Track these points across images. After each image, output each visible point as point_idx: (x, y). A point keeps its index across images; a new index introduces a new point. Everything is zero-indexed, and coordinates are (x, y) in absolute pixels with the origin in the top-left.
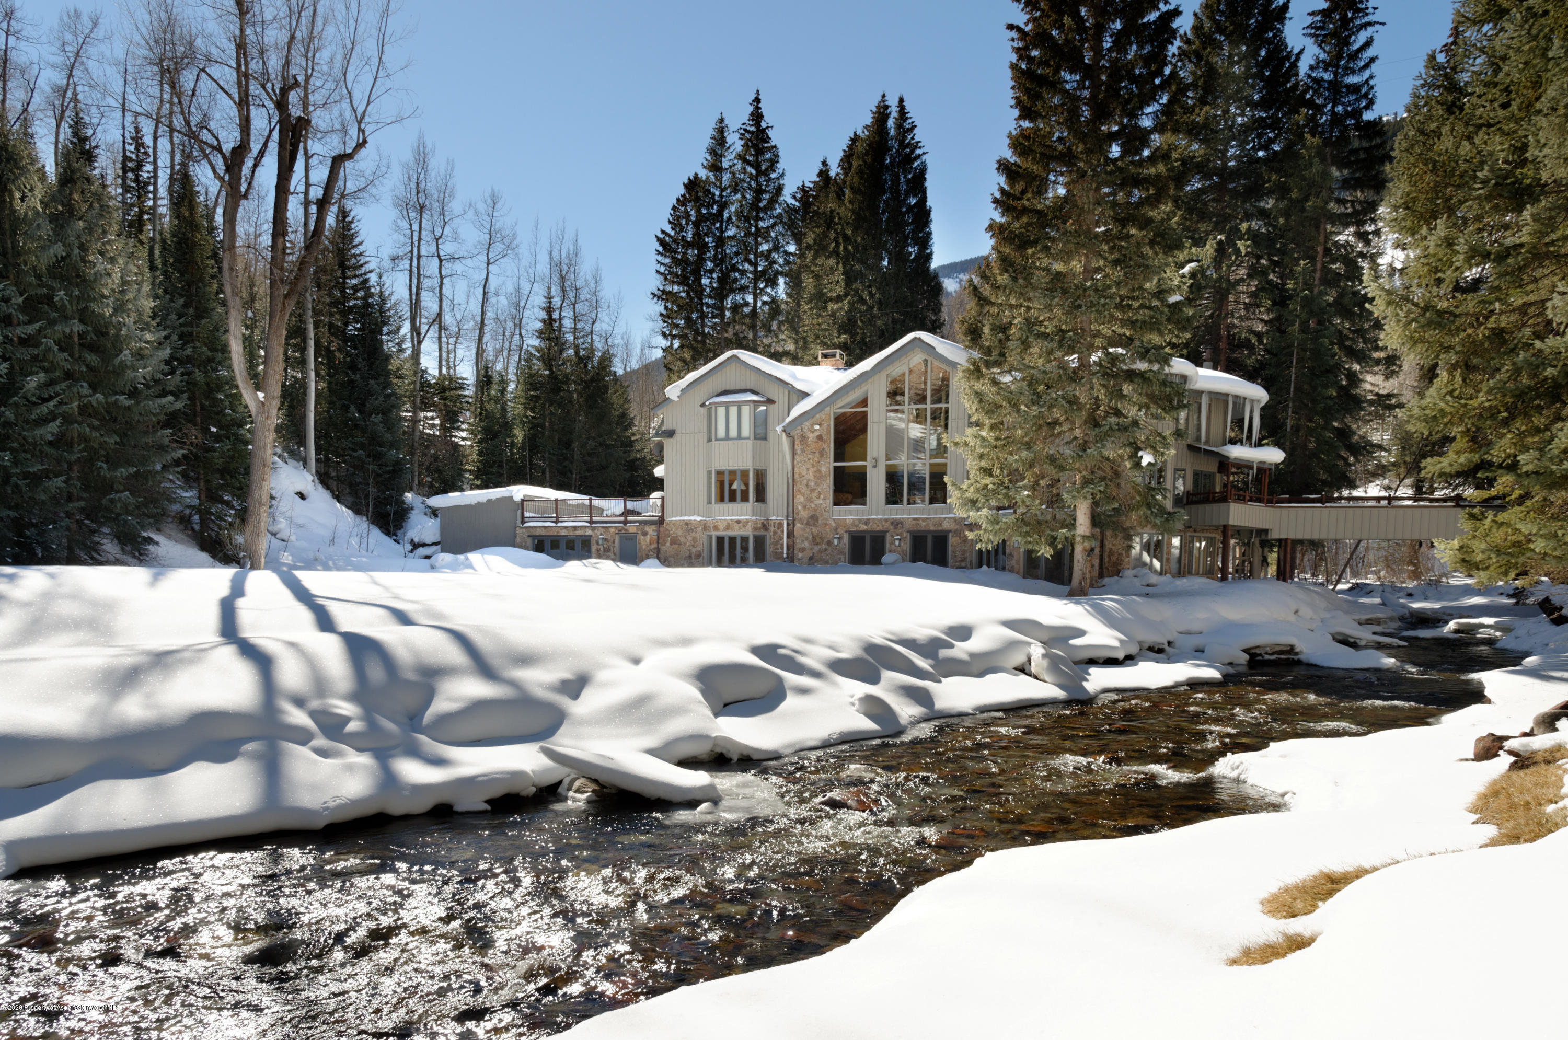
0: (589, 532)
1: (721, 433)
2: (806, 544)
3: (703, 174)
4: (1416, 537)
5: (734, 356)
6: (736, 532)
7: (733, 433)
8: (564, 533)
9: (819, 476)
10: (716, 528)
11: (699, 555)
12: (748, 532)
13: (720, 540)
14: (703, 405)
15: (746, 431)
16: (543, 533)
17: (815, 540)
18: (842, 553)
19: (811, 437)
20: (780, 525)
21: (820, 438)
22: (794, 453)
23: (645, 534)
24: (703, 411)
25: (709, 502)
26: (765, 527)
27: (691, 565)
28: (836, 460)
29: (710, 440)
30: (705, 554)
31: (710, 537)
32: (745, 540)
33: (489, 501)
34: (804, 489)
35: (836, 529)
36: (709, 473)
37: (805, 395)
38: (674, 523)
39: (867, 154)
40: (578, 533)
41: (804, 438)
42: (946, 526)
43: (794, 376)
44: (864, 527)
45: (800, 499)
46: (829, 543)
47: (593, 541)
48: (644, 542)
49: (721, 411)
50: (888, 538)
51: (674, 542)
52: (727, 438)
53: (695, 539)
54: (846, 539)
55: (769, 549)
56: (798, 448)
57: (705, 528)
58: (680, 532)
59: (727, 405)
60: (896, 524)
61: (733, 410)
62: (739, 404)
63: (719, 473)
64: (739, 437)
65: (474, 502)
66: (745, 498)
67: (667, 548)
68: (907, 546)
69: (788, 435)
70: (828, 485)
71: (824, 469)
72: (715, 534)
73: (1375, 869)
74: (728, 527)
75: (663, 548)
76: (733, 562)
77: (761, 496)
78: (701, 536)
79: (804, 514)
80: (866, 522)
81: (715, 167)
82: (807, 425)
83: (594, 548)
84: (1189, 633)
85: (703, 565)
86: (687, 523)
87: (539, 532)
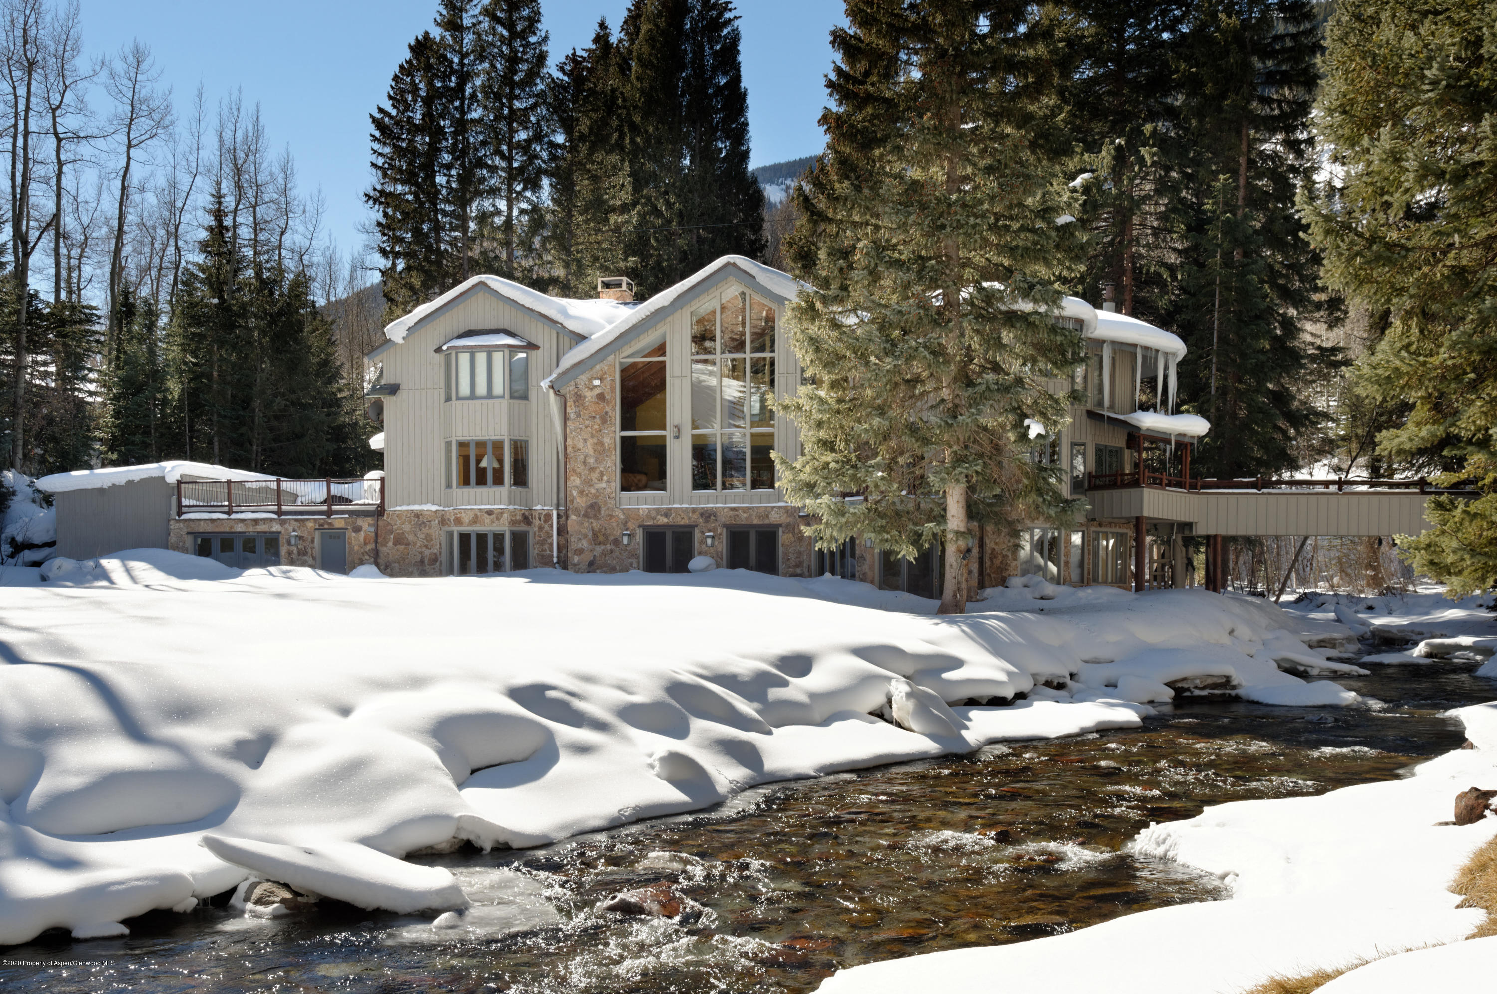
0: (276, 528)
1: (465, 389)
2: (585, 544)
3: (436, 33)
4: (1374, 533)
5: (482, 284)
6: (487, 527)
7: (481, 389)
8: (239, 528)
9: (601, 450)
10: (458, 521)
11: (434, 560)
12: (503, 527)
13: (464, 538)
14: (438, 350)
15: (499, 387)
16: (210, 528)
17: (597, 538)
18: (634, 555)
19: (590, 395)
20: (548, 517)
21: (601, 397)
22: (566, 419)
23: (358, 530)
24: (439, 358)
25: (449, 485)
26: (527, 519)
27: (423, 574)
28: (623, 428)
29: (448, 399)
30: (444, 558)
31: (450, 534)
32: (499, 538)
33: (130, 482)
34: (580, 468)
35: (625, 524)
36: (448, 444)
37: (581, 338)
38: (399, 515)
39: (659, 15)
40: (261, 528)
41: (579, 397)
42: (774, 518)
43: (564, 312)
44: (663, 521)
45: (575, 481)
46: (617, 542)
47: (282, 541)
48: (357, 541)
49: (464, 358)
50: (697, 531)
51: (399, 541)
52: (473, 396)
53: (428, 538)
54: (639, 537)
55: (533, 551)
56: (571, 410)
57: (443, 522)
58: (407, 528)
59: (472, 351)
60: (708, 515)
61: (481, 358)
62: (490, 350)
63: (462, 445)
64: (490, 395)
65: (106, 484)
66: (499, 480)
67: (389, 549)
68: (722, 546)
69: (557, 393)
70: (613, 462)
71: (607, 441)
72: (456, 530)
73: (1340, 973)
74: (475, 521)
75: (383, 550)
76: (482, 570)
77: (521, 477)
78: (438, 534)
79: (581, 502)
80: (667, 513)
81: (453, 25)
82: (583, 379)
83: (283, 550)
84: (1096, 661)
85: (440, 574)
86: (417, 515)
87: (203, 528)
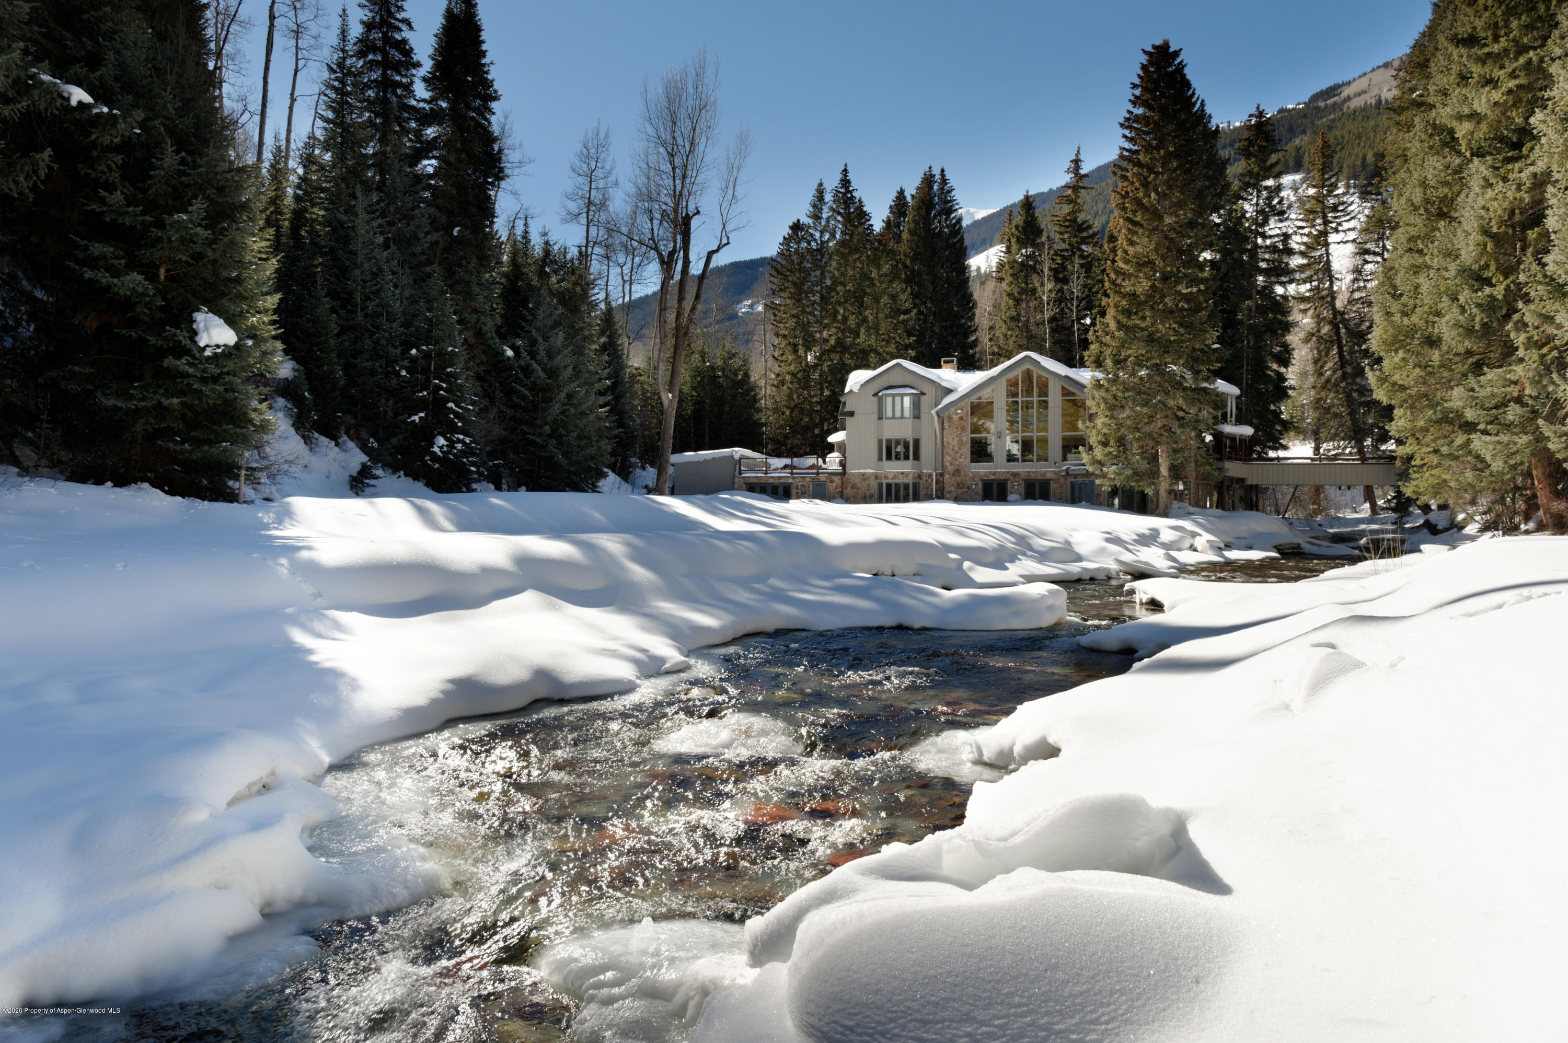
0: (790, 481)
1: (889, 414)
2: (953, 489)
3: (806, 220)
5: (898, 364)
6: (901, 480)
7: (898, 414)
8: (771, 481)
9: (961, 443)
10: (886, 478)
11: (871, 496)
12: (909, 480)
13: (889, 486)
14: (875, 395)
15: (907, 413)
16: (755, 481)
17: (959, 485)
18: (977, 494)
19: (955, 417)
20: (930, 475)
21: (961, 418)
22: (943, 429)
23: (832, 482)
24: (875, 399)
25: (880, 459)
26: (920, 477)
27: (866, 502)
28: (972, 432)
29: (880, 418)
30: (876, 495)
31: (880, 485)
32: (906, 486)
33: (714, 459)
34: (950, 452)
35: (973, 479)
36: (880, 441)
37: (949, 391)
38: (854, 474)
39: (920, 208)
40: (782, 481)
41: (950, 418)
42: (1049, 476)
43: (939, 377)
44: (992, 477)
45: (948, 458)
46: (969, 488)
47: (793, 487)
48: (831, 487)
49: (889, 400)
50: (1009, 484)
51: (853, 487)
52: (893, 417)
53: (869, 486)
54: (980, 485)
55: (922, 492)
56: (946, 425)
57: (877, 477)
58: (858, 480)
59: (894, 396)
60: (1015, 475)
61: (898, 399)
62: (902, 395)
63: (889, 442)
64: (902, 417)
65: (702, 459)
66: (907, 457)
67: (848, 491)
68: (1022, 490)
69: (939, 416)
70: (967, 450)
71: (964, 439)
72: (885, 482)
74: (895, 477)
75: (846, 492)
76: (898, 500)
77: (917, 457)
78: (874, 484)
79: (951, 468)
80: (994, 474)
81: (816, 217)
82: (953, 409)
83: (794, 492)
85: (874, 502)
86: (863, 474)
87: (752, 481)
